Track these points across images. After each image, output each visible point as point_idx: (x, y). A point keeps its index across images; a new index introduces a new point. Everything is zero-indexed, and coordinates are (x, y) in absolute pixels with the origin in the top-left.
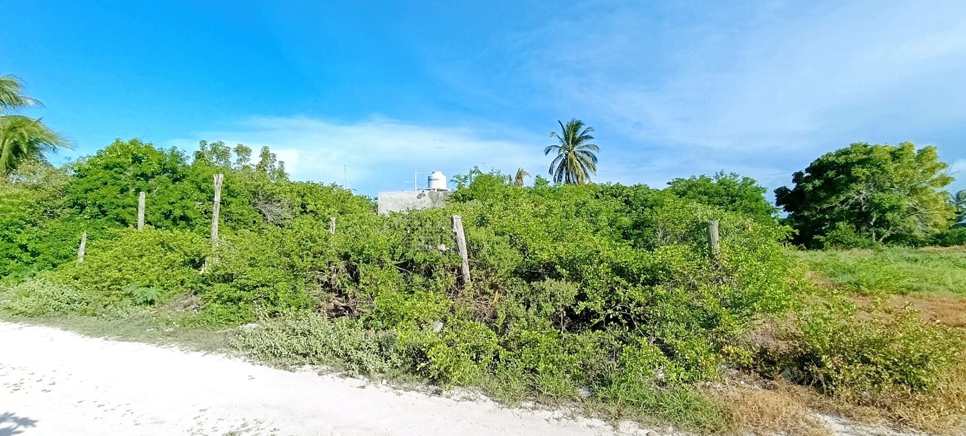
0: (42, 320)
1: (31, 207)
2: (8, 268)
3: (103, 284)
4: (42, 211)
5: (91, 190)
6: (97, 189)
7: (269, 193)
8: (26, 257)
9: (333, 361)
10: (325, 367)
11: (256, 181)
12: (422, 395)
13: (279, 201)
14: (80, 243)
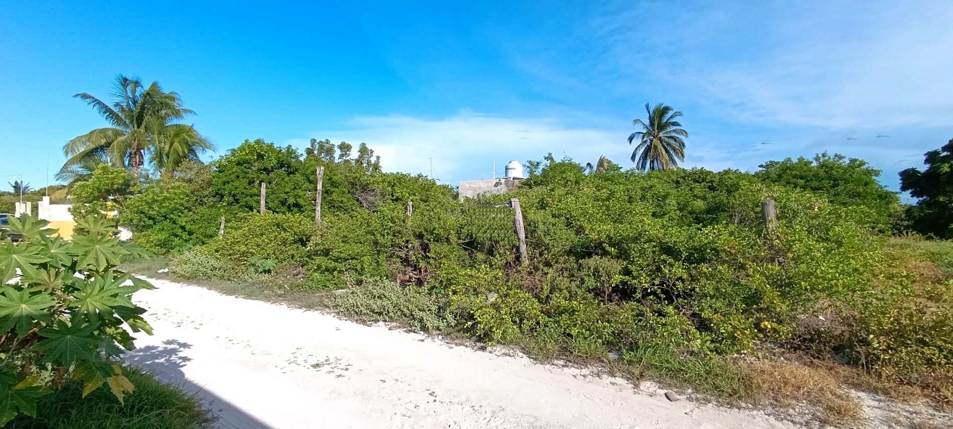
0: (195, 281)
1: (187, 196)
2: (174, 244)
3: (235, 257)
4: (194, 199)
5: (228, 182)
6: (232, 181)
7: (364, 183)
8: (185, 236)
9: (401, 320)
10: (394, 324)
11: (354, 173)
12: (469, 349)
13: (373, 191)
14: (220, 225)
